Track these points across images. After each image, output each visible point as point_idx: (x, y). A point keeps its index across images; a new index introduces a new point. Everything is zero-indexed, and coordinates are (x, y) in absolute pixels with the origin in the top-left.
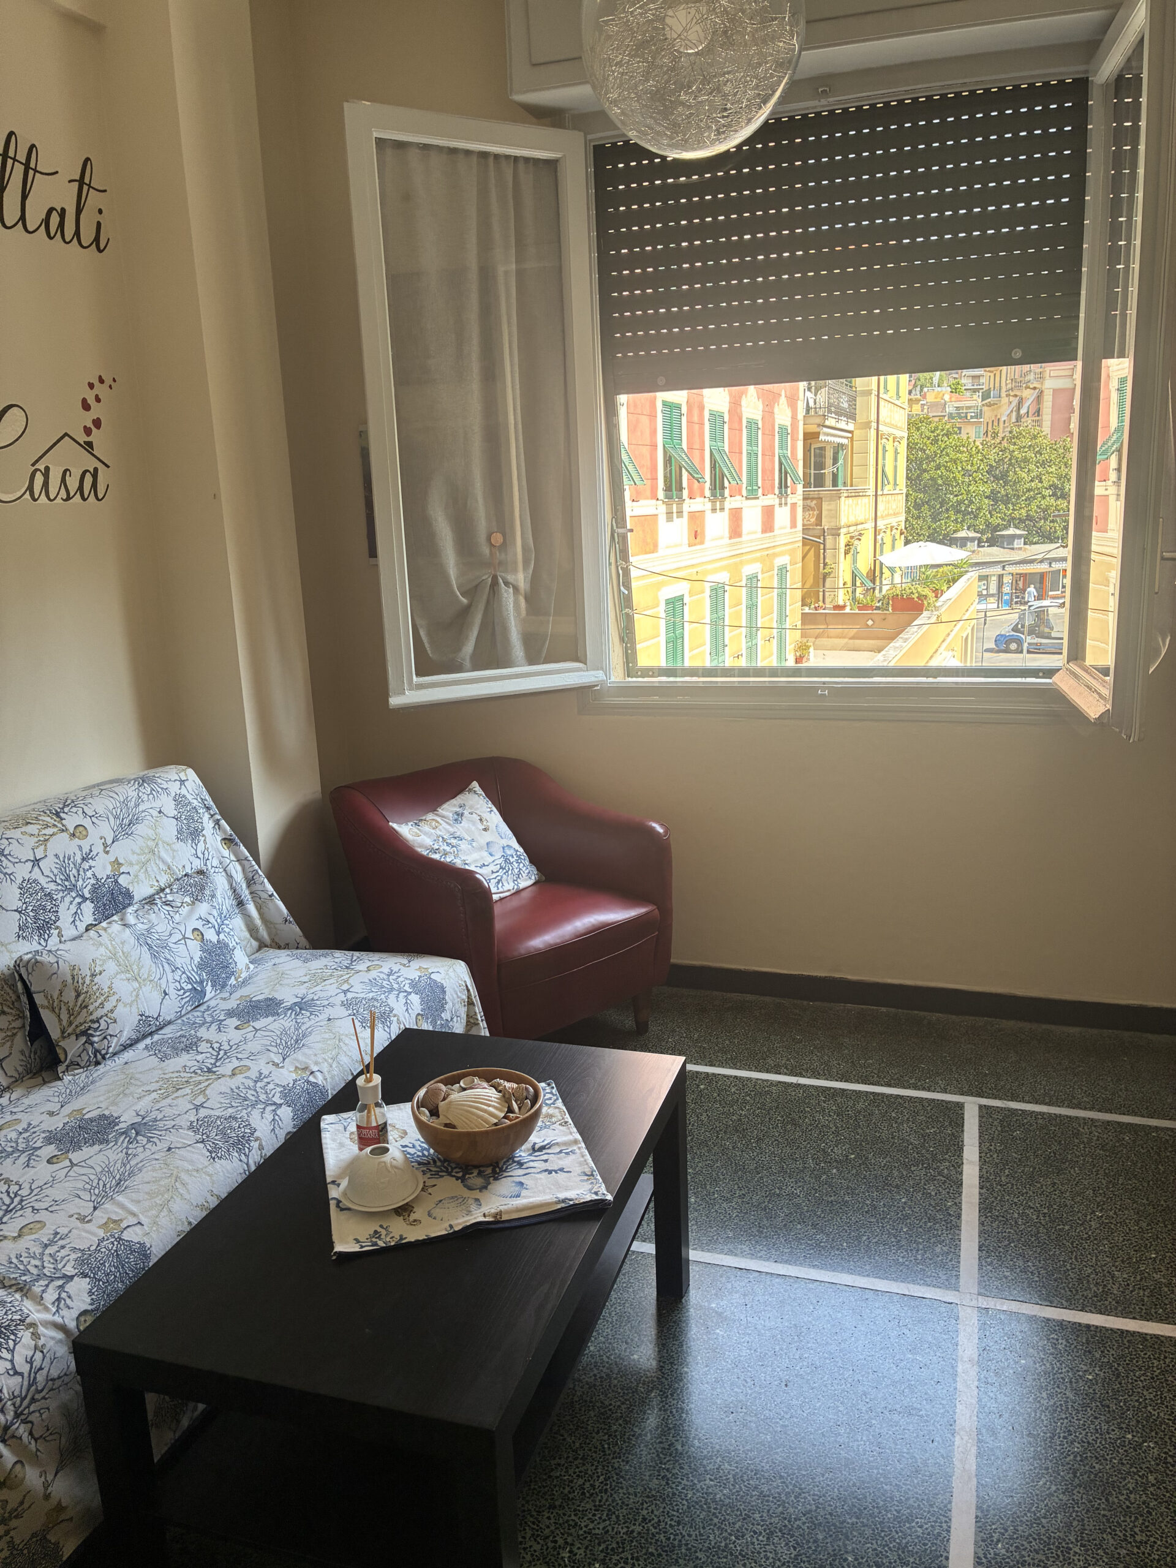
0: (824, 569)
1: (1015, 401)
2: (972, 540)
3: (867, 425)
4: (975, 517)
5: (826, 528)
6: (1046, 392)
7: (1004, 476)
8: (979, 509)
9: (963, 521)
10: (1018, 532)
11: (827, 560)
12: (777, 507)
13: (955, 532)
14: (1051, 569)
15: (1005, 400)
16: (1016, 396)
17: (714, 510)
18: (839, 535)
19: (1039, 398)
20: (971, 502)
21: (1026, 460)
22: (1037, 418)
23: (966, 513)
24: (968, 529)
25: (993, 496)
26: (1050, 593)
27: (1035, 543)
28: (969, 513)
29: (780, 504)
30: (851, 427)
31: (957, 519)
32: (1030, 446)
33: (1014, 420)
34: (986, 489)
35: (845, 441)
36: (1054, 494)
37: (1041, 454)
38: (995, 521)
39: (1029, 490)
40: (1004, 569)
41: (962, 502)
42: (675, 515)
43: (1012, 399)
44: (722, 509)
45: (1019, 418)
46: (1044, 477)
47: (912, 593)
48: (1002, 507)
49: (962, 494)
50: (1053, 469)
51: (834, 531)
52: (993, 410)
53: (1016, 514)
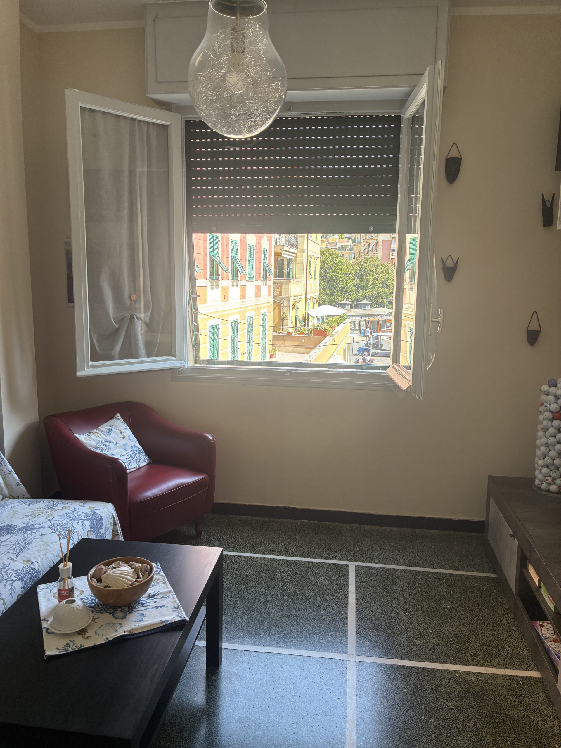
0: (283, 315)
1: (367, 244)
2: (348, 305)
3: (303, 251)
4: (349, 295)
5: (284, 297)
6: (379, 241)
7: (362, 277)
8: (351, 291)
9: (344, 296)
10: (368, 302)
11: (284, 312)
12: (262, 286)
13: (340, 301)
14: (382, 319)
15: (362, 244)
16: (367, 242)
17: (233, 286)
18: (290, 300)
19: (377, 244)
20: (348, 288)
21: (371, 271)
22: (376, 253)
23: (345, 293)
24: (346, 300)
25: (357, 286)
26: (381, 330)
27: (375, 308)
28: (346, 293)
29: (264, 285)
30: (295, 251)
31: (341, 295)
32: (373, 264)
33: (366, 253)
34: (354, 282)
35: (292, 258)
36: (383, 286)
37: (378, 268)
38: (358, 297)
39: (372, 284)
40: (361, 319)
41: (344, 288)
42: (215, 287)
43: (365, 243)
44: (237, 286)
45: (368, 252)
46: (379, 279)
47: (322, 328)
48: (361, 291)
49: (344, 284)
50: (383, 275)
51: (288, 299)
52: (357, 248)
53: (367, 294)
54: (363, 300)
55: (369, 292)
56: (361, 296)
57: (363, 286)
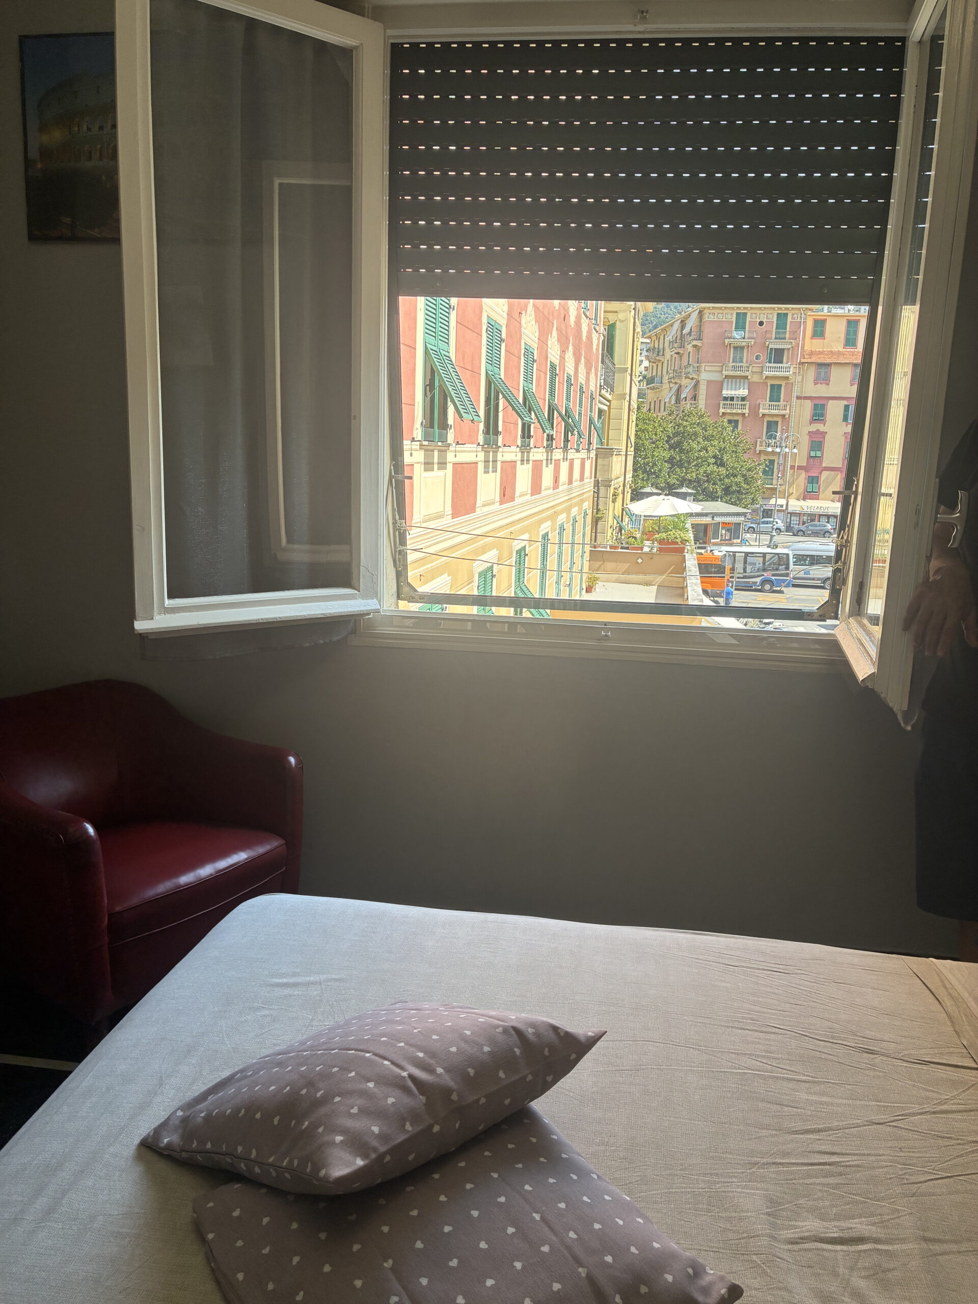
0: (597, 513)
1: (676, 387)
4: (657, 476)
5: (600, 479)
6: (702, 382)
7: (679, 444)
10: (690, 491)
11: (600, 507)
14: (714, 522)
15: (666, 386)
16: (676, 383)
18: (610, 487)
19: (696, 386)
20: (655, 464)
22: (694, 402)
23: (649, 473)
24: (652, 486)
28: (652, 473)
31: (643, 477)
36: (715, 463)
38: (673, 481)
39: (698, 458)
43: (672, 385)
45: (678, 400)
47: (676, 538)
48: (678, 470)
49: (649, 458)
51: (606, 483)
52: (656, 392)
53: (689, 476)
54: (681, 486)
55: (692, 472)
56: (678, 480)
57: (680, 461)
